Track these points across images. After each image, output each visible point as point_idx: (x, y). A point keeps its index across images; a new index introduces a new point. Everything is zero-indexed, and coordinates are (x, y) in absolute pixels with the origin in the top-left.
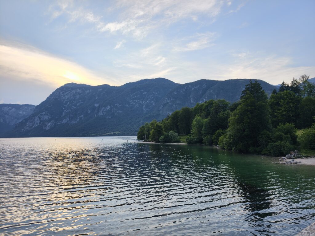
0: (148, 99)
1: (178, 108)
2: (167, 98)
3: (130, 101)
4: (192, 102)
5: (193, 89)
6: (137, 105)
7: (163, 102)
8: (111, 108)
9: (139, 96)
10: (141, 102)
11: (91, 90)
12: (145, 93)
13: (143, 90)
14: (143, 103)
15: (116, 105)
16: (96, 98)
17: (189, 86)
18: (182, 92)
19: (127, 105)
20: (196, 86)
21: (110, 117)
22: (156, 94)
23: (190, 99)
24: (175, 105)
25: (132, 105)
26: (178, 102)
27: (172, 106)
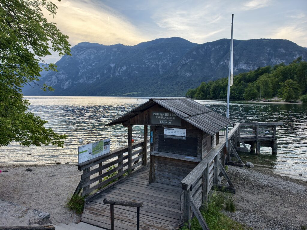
0: (164, 60)
1: (197, 69)
2: (185, 59)
3: (146, 61)
4: (212, 63)
5: (213, 49)
6: (153, 65)
7: (182, 63)
8: (127, 68)
9: (155, 56)
10: (157, 63)
11: (105, 50)
12: (161, 53)
13: (159, 50)
14: (160, 63)
15: (132, 65)
16: (112, 58)
17: (209, 46)
18: (202, 52)
19: (143, 66)
20: (217, 46)
21: (127, 78)
22: (173, 54)
23: (211, 59)
24: (195, 65)
25: (148, 65)
26: (198, 63)
27: (191, 67)
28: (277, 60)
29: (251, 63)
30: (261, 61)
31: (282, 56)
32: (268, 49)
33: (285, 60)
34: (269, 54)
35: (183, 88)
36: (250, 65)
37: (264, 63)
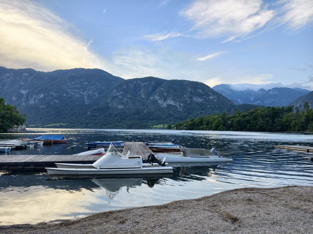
0: (90, 90)
1: (129, 102)
2: (116, 91)
3: (68, 90)
4: (143, 97)
5: (142, 85)
6: (77, 95)
7: (112, 95)
8: (45, 96)
9: (79, 86)
10: (81, 92)
11: (12, 74)
12: (86, 83)
13: (83, 80)
14: (85, 93)
15: (51, 93)
16: (22, 84)
17: (138, 81)
18: (132, 86)
19: (65, 95)
20: (145, 82)
21: (45, 107)
22: (99, 85)
23: (141, 94)
24: (126, 98)
25: (71, 94)
26: (129, 96)
27: (122, 99)
28: (198, 99)
29: (177, 99)
30: (185, 98)
31: (200, 96)
32: (190, 89)
33: (203, 99)
34: (190, 93)
35: (119, 120)
36: (177, 102)
37: (187, 101)
